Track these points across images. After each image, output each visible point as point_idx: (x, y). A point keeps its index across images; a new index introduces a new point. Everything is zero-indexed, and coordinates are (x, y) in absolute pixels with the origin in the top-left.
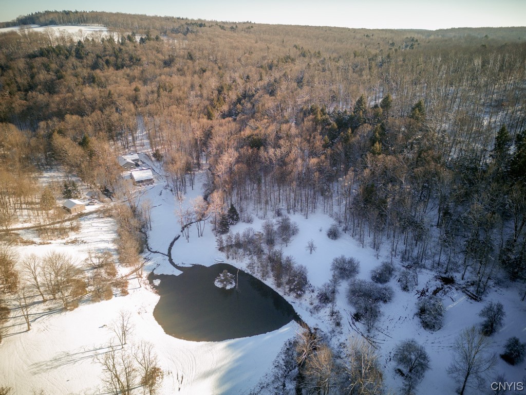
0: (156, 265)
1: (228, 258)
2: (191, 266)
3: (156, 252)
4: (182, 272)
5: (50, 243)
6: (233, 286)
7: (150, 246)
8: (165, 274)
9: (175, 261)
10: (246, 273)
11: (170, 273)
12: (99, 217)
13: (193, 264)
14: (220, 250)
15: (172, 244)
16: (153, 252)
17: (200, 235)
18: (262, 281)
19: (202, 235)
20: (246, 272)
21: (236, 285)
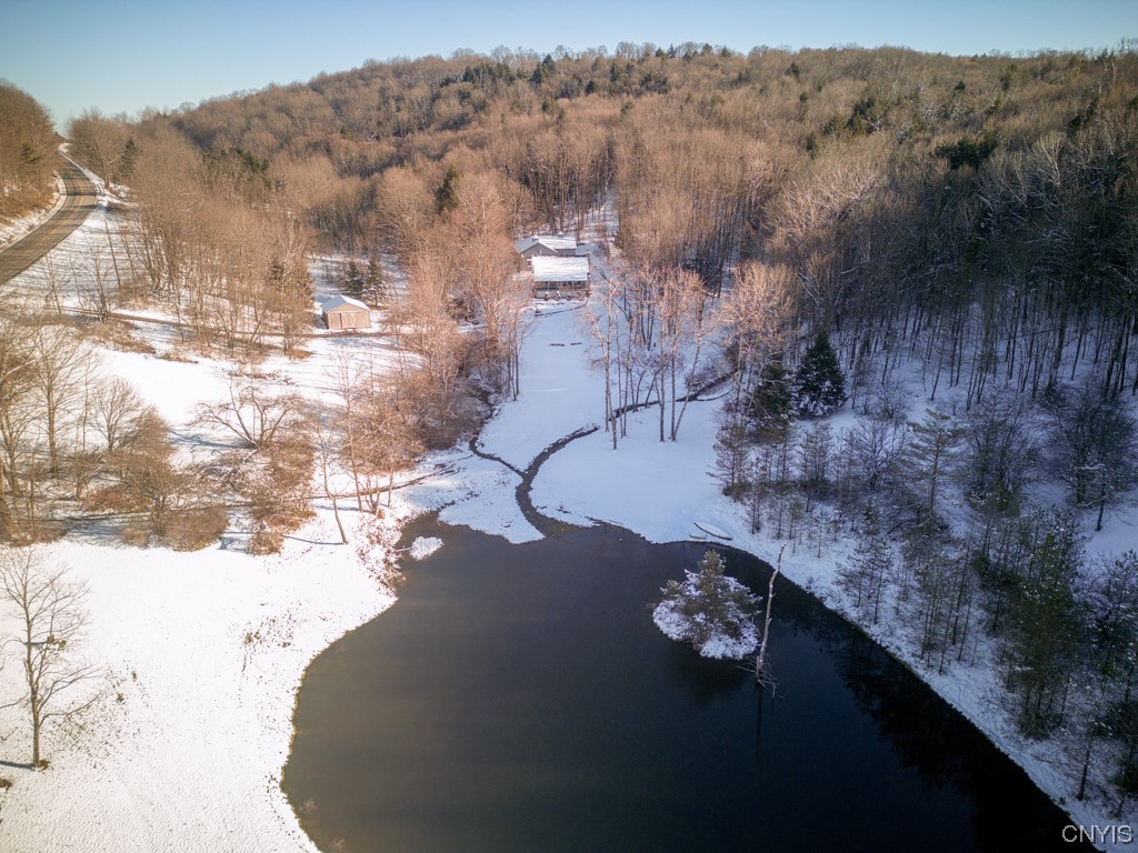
0: (463, 494)
1: (756, 528)
2: (590, 524)
3: (490, 457)
4: (539, 536)
5: (196, 362)
6: (741, 651)
7: (482, 438)
8: (474, 527)
9: (537, 497)
10: (833, 614)
11: (492, 529)
12: (391, 348)
13: (601, 522)
14: (727, 492)
15: (557, 446)
16: (479, 454)
17: (667, 433)
18: (920, 671)
19: (673, 437)
20: (830, 604)
21: (758, 648)
